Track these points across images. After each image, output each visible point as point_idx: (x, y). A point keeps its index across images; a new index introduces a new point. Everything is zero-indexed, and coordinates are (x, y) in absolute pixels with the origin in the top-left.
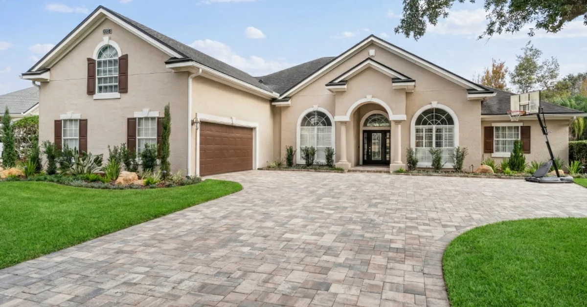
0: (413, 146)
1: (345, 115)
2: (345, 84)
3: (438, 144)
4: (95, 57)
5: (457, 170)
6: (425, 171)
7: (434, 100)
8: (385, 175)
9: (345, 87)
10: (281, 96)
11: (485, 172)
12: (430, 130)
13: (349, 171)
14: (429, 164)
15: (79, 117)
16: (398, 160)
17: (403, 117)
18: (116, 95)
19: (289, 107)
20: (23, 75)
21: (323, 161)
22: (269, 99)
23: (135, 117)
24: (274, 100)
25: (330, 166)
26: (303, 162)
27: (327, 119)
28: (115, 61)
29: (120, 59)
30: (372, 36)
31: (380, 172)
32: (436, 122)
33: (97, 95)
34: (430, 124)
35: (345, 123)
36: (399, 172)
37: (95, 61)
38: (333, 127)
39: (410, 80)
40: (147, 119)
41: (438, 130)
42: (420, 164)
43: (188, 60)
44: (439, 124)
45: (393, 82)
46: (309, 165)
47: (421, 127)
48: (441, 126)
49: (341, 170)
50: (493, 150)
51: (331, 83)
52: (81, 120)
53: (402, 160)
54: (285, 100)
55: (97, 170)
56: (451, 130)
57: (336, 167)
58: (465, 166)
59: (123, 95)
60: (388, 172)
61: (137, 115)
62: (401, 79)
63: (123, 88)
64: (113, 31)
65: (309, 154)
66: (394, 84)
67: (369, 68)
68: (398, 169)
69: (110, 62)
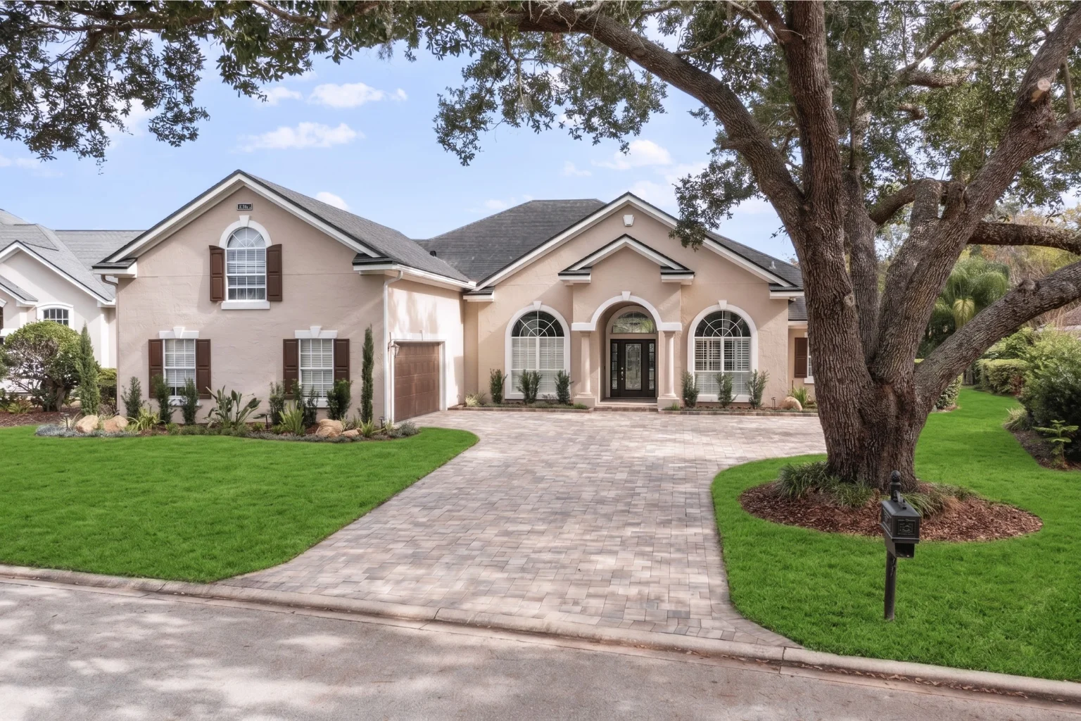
0: (692, 369)
1: (589, 320)
2: (589, 274)
3: (729, 365)
4: (222, 244)
5: (754, 405)
6: (709, 407)
7: (723, 298)
8: (652, 415)
9: (589, 278)
10: (478, 285)
11: (789, 408)
12: (718, 344)
13: (596, 409)
14: (714, 397)
15: (196, 337)
16: (670, 392)
17: (677, 326)
18: (263, 303)
19: (491, 302)
20: (94, 267)
21: (553, 394)
22: (459, 290)
23: (296, 337)
24: (465, 292)
25: (563, 401)
26: (520, 395)
27: (557, 325)
28: (259, 252)
29: (270, 250)
30: (628, 194)
31: (643, 410)
32: (725, 332)
33: (228, 303)
34: (716, 335)
35: (587, 334)
36: (671, 410)
37: (223, 250)
38: (567, 338)
39: (686, 271)
40: (316, 341)
41: (728, 345)
42: (702, 397)
43: (390, 262)
44: (729, 335)
45: (662, 274)
46: (530, 400)
47: (703, 338)
48: (733, 337)
49: (582, 408)
50: (806, 373)
51: (565, 272)
52: (198, 341)
53: (675, 392)
54: (485, 291)
55: (250, 418)
56: (747, 345)
57: (575, 403)
58: (765, 400)
59: (275, 305)
60: (655, 410)
61: (300, 334)
62: (672, 269)
63: (275, 293)
64: (255, 207)
65: (530, 384)
66: (664, 277)
67: (626, 250)
68: (670, 405)
69: (251, 253)
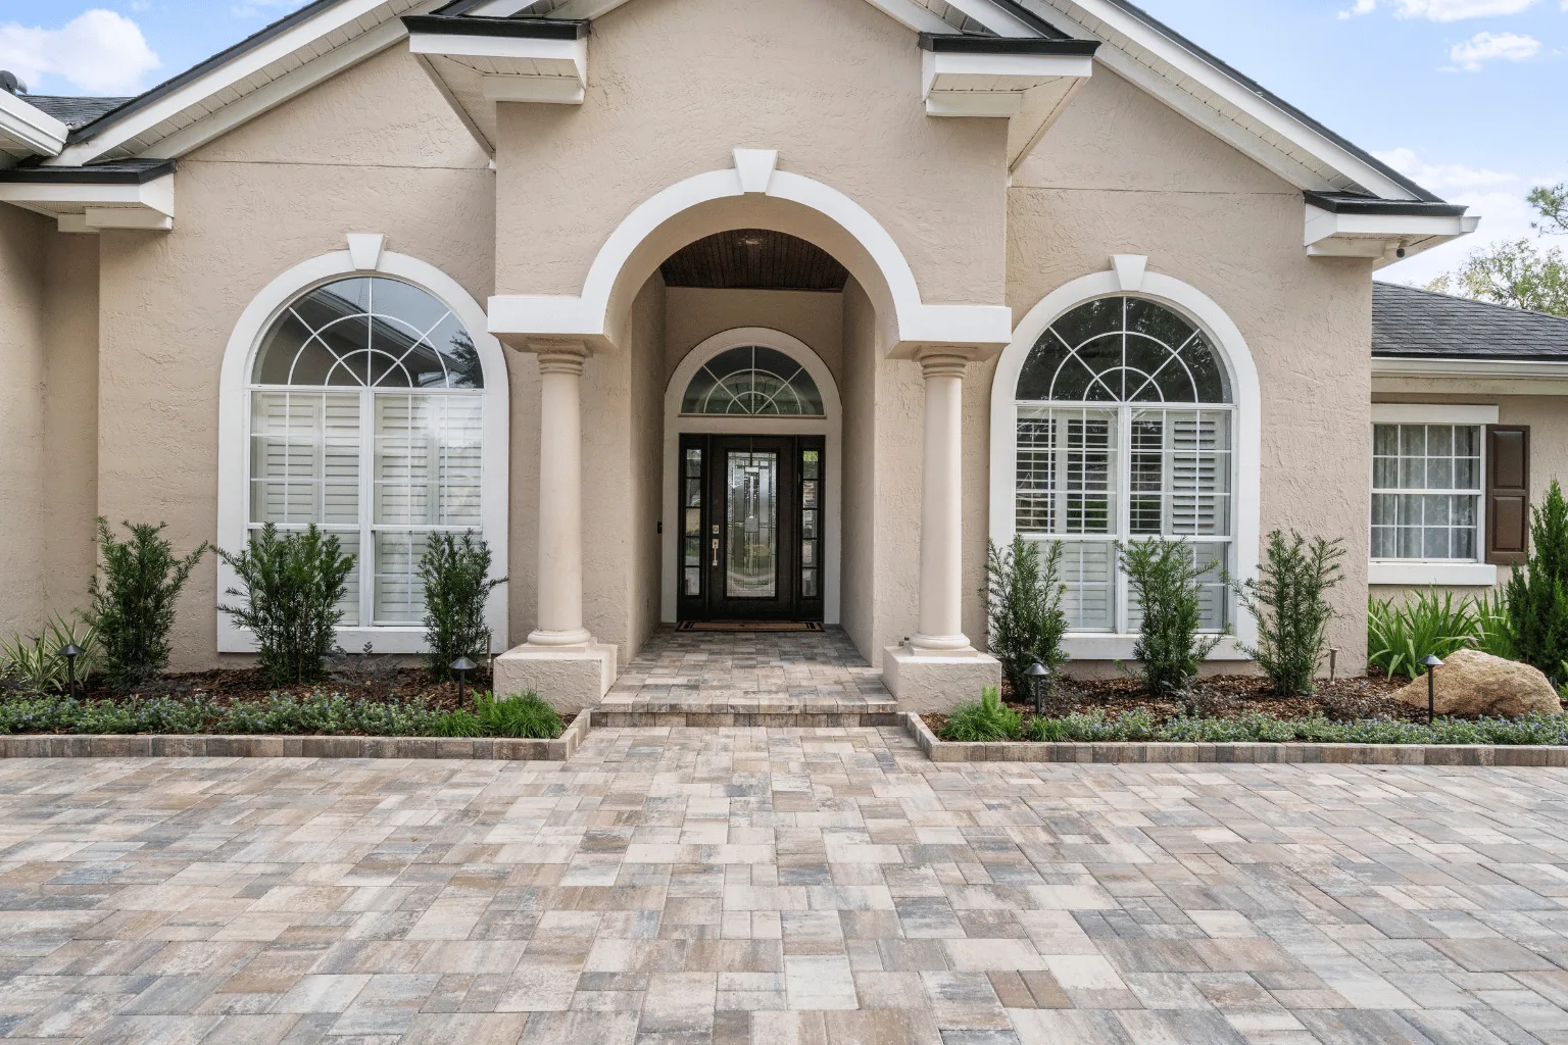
1: (575, 287)
7: (1130, 246)
10: (75, 138)
12: (1099, 433)
14: (1121, 640)
32: (1134, 380)
34: (1098, 394)
35: (569, 349)
41: (1146, 434)
44: (1150, 394)
47: (1050, 406)
48: (1162, 405)
